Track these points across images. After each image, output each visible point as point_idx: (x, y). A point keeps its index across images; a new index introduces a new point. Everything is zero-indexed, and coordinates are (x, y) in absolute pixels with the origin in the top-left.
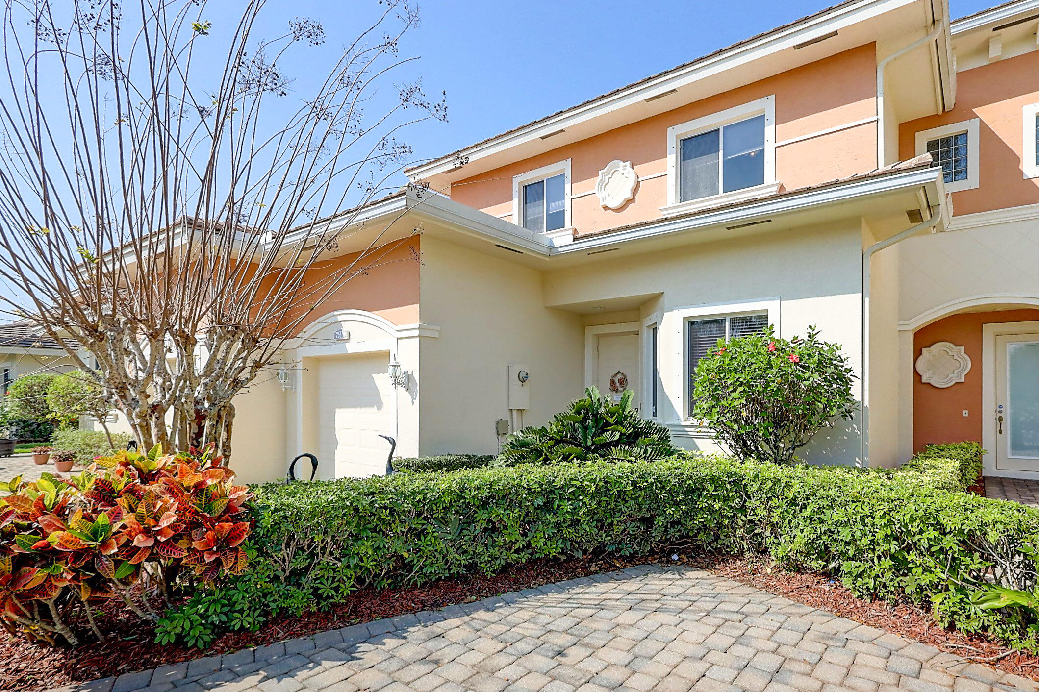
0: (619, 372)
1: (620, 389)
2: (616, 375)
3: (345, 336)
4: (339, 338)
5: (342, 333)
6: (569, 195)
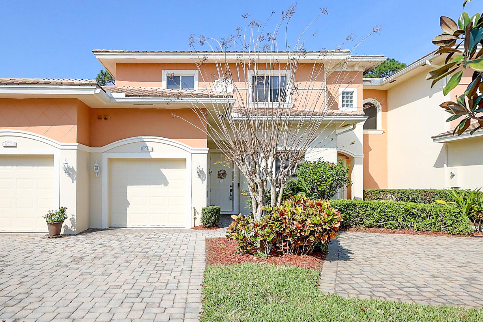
0: (222, 170)
1: (223, 177)
2: (221, 171)
3: (150, 149)
4: (145, 149)
5: (147, 148)
6: (198, 87)
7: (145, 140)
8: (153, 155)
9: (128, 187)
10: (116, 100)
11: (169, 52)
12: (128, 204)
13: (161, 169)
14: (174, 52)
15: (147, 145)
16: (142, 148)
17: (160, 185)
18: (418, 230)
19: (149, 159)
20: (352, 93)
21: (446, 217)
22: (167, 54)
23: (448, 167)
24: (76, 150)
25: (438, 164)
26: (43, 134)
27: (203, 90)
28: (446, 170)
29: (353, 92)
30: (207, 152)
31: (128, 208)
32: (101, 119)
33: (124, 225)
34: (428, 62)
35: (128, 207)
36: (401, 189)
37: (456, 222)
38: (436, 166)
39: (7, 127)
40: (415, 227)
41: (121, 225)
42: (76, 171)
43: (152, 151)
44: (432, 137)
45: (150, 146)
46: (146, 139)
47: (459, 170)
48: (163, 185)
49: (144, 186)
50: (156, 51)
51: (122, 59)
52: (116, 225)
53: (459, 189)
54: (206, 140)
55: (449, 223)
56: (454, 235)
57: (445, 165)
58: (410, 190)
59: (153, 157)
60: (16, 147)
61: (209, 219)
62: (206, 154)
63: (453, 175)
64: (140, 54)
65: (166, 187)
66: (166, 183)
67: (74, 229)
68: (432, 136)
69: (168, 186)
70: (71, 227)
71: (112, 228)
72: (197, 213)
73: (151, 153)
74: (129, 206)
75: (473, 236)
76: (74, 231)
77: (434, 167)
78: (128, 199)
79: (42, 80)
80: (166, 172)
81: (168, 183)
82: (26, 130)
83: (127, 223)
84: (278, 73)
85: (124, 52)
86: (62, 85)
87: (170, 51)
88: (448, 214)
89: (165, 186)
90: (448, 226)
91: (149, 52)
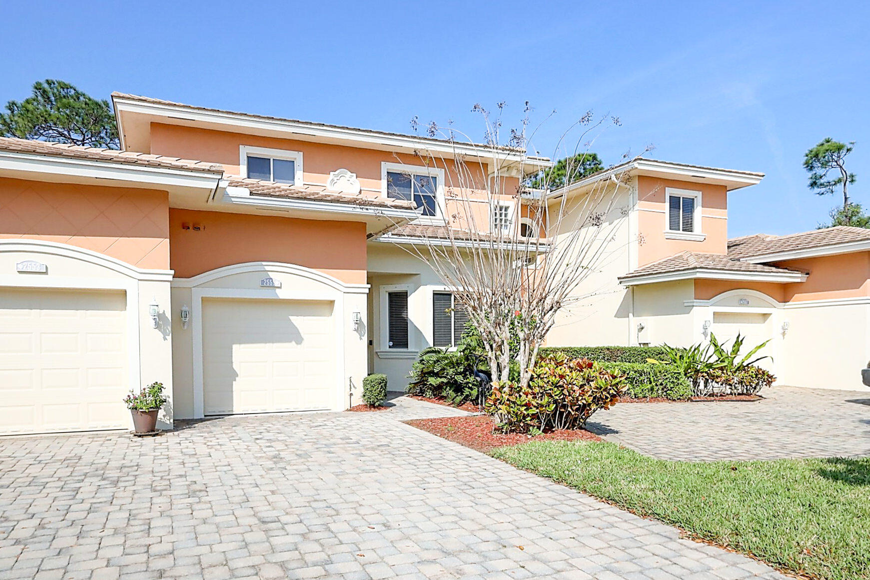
3: (277, 284)
4: (268, 285)
5: (272, 281)
6: (301, 181)
7: (267, 268)
8: (282, 294)
9: (235, 347)
10: (233, 199)
11: (259, 116)
12: (235, 375)
13: (291, 317)
14: (268, 118)
15: (271, 277)
16: (263, 281)
17: (288, 342)
18: (635, 397)
19: (277, 299)
20: (506, 209)
21: (667, 379)
22: (258, 120)
23: (635, 318)
24: (169, 284)
25: (622, 313)
26: (103, 252)
27: (308, 186)
28: (634, 321)
29: (508, 207)
30: (367, 291)
31: (234, 382)
32: (189, 228)
33: (229, 411)
34: (614, 178)
35: (235, 380)
36: (572, 346)
37: (677, 385)
38: (618, 315)
39: (25, 234)
40: (633, 393)
41: (224, 411)
42: (170, 318)
43: (280, 288)
44: (619, 278)
45: (277, 278)
46: (269, 266)
47: (649, 321)
48: (294, 343)
49: (262, 345)
50: (236, 112)
51: (169, 117)
52: (214, 412)
53: (649, 346)
54: (366, 271)
55: (669, 386)
56: (674, 400)
57: (631, 315)
58: (585, 348)
59: (281, 297)
60: (46, 273)
61: (379, 394)
62: (366, 295)
63: (642, 328)
64: (207, 113)
65: (299, 346)
66: (299, 340)
67: (169, 420)
68: (619, 276)
69: (302, 344)
70: (164, 416)
71: (208, 418)
72: (354, 386)
73: (278, 290)
74: (237, 378)
75: (692, 401)
76: (168, 422)
77: (615, 317)
78: (234, 366)
79: (101, 152)
80: (299, 322)
81: (303, 339)
82: (66, 242)
83: (234, 408)
84: (423, 171)
85: (175, 105)
86: (159, 167)
87: (261, 116)
88: (669, 376)
89: (297, 344)
90: (668, 390)
91: (222, 112)
